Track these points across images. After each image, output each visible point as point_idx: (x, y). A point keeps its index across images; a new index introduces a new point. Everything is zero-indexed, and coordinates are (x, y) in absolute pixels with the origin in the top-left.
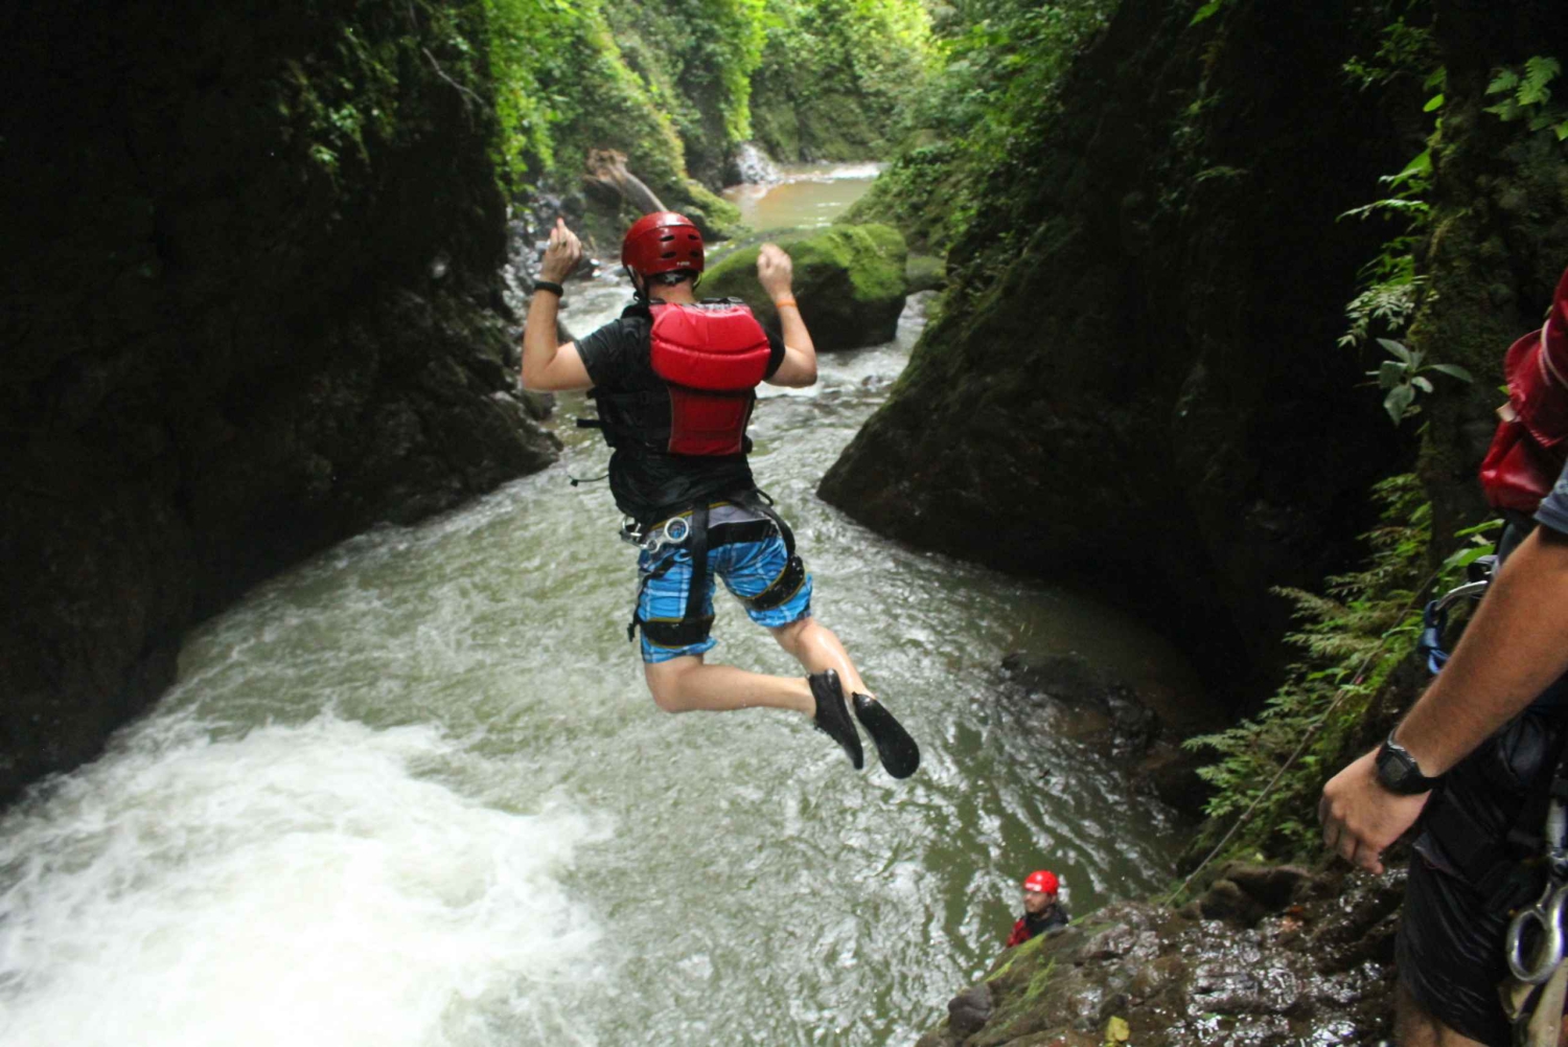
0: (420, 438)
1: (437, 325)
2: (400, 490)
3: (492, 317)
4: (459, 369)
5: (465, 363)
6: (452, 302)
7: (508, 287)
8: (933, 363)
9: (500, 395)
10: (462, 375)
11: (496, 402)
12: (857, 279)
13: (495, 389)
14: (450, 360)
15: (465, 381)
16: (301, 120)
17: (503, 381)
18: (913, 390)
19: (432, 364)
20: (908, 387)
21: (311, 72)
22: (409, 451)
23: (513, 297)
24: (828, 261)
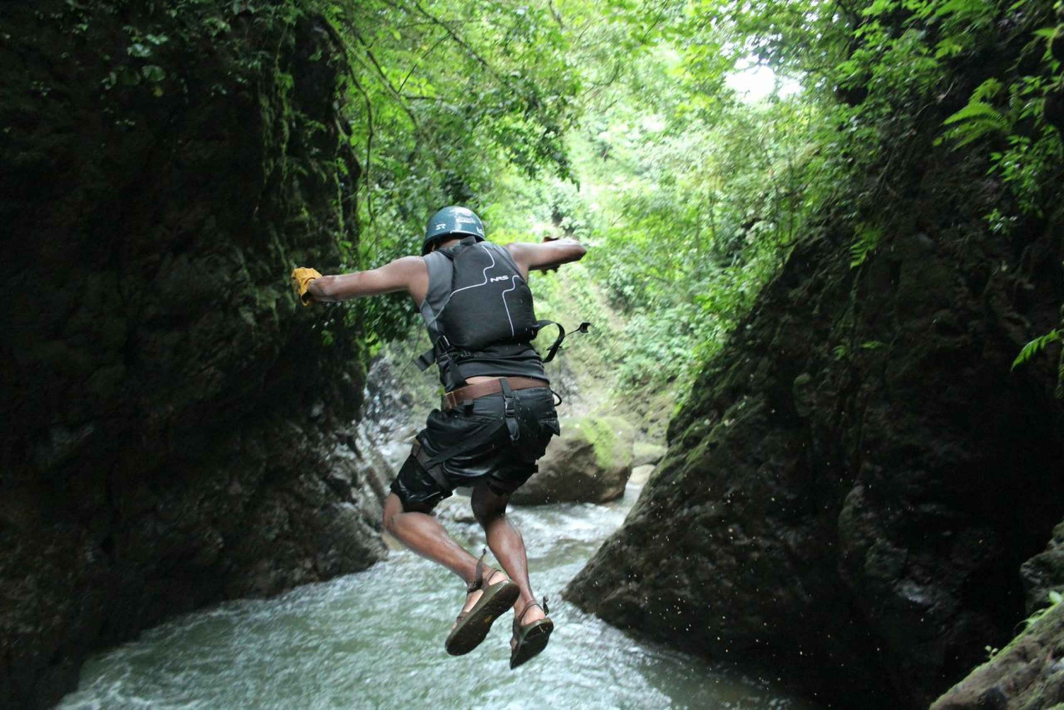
0: (286, 527)
1: (308, 449)
2: (266, 565)
3: (347, 451)
4: (321, 483)
5: (324, 479)
6: (321, 436)
7: (360, 438)
8: (656, 499)
9: (347, 505)
10: (322, 487)
11: (344, 509)
12: (599, 451)
13: (343, 501)
14: (315, 477)
15: (323, 491)
16: (236, 286)
17: (350, 496)
18: (641, 517)
19: (302, 477)
20: (638, 515)
21: (249, 258)
22: (278, 536)
23: (362, 444)
24: (581, 438)
